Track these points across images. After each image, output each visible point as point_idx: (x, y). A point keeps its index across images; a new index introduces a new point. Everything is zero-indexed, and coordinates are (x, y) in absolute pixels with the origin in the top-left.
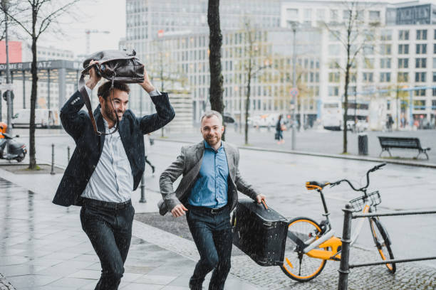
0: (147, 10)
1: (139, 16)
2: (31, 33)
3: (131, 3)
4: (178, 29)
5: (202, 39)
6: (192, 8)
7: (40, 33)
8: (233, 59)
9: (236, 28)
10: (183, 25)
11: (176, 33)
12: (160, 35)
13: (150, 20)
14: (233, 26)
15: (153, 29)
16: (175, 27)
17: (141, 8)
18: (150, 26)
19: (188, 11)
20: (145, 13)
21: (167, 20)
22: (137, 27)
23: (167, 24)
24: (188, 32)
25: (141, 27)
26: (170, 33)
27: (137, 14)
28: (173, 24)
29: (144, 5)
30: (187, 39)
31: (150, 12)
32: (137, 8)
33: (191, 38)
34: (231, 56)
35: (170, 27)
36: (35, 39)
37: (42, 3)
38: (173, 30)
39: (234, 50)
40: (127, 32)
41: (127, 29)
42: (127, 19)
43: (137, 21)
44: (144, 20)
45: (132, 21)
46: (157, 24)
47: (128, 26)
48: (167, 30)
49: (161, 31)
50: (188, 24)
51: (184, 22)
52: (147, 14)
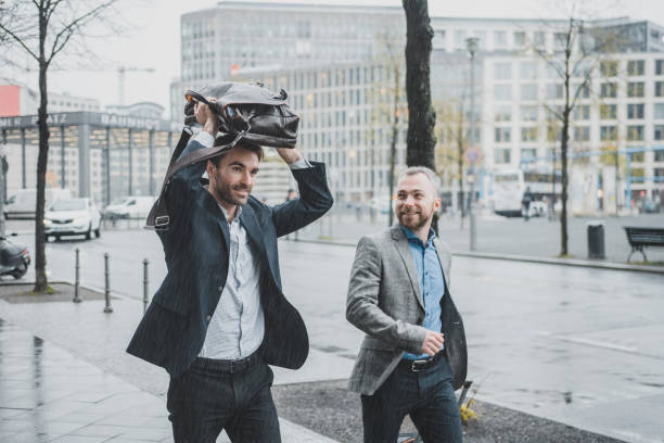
0: (213, 33)
1: (201, 44)
2: (38, 55)
3: (188, 24)
4: (261, 64)
5: (298, 79)
6: (283, 30)
7: (53, 54)
8: (346, 108)
9: (351, 61)
10: (269, 57)
11: (258, 69)
12: (234, 72)
13: (217, 48)
14: (347, 58)
15: (222, 63)
16: (256, 59)
17: (203, 30)
18: (217, 60)
19: (276, 35)
20: (210, 38)
21: (244, 49)
22: (198, 61)
23: (244, 55)
24: (277, 67)
25: (204, 60)
26: (249, 70)
27: (198, 40)
28: (253, 55)
29: (209, 27)
30: (275, 79)
31: (217, 37)
32: (198, 32)
33: (282, 76)
34: (344, 103)
35: (249, 59)
36: (44, 65)
37: (56, 3)
38: (253, 64)
39: (348, 94)
40: (183, 69)
41: (183, 64)
42: (183, 47)
43: (197, 51)
44: (209, 50)
45: (190, 52)
46: (229, 55)
47: (184, 59)
48: (245, 65)
49: (235, 67)
50: (276, 55)
51: (270, 52)
52: (213, 41)
